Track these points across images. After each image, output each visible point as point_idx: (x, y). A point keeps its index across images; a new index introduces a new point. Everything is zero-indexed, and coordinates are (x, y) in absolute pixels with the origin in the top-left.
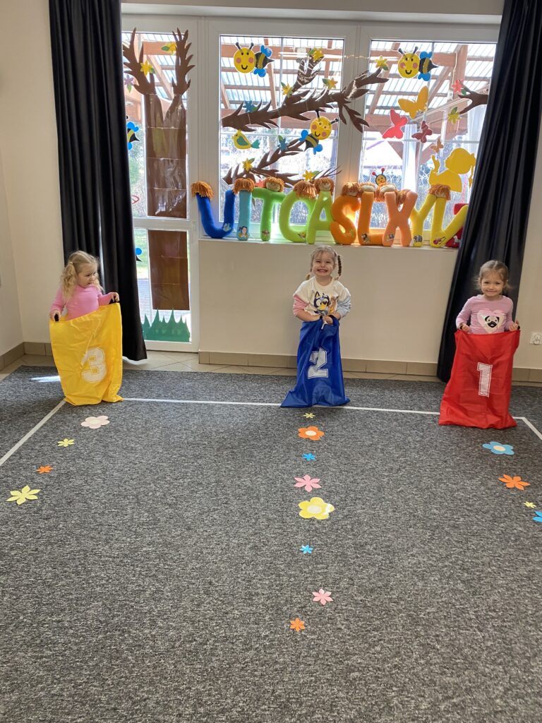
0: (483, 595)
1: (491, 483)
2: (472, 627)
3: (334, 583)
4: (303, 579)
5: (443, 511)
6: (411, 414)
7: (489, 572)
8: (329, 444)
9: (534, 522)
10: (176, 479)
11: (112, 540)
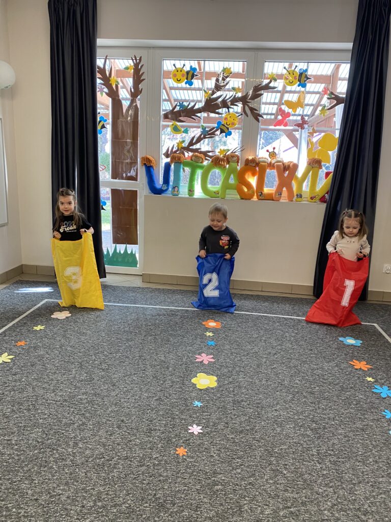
1: (343, 366)
3: (214, 425)
5: (304, 382)
7: (332, 424)
9: (373, 392)
10: (111, 354)
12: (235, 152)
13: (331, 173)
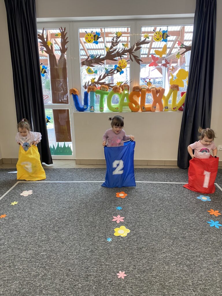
0: (196, 272)
2: (190, 289)
3: (126, 268)
4: (112, 266)
5: (179, 230)
6: (166, 184)
7: (199, 260)
8: (129, 199)
10: (60, 219)
11: (27, 249)
12: (126, 83)
13: (185, 92)
